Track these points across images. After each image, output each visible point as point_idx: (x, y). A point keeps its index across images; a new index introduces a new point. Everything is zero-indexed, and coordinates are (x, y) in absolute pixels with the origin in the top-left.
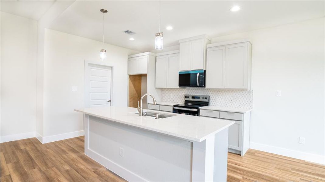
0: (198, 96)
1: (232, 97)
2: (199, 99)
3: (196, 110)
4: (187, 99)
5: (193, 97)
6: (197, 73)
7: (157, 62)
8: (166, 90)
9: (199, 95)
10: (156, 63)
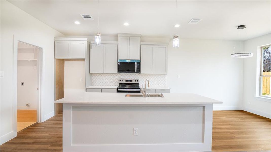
0: (131, 80)
1: (154, 79)
2: (132, 81)
3: (139, 90)
4: (121, 82)
5: (127, 81)
6: (135, 62)
7: (91, 48)
8: (97, 75)
9: (132, 78)
10: (91, 50)
